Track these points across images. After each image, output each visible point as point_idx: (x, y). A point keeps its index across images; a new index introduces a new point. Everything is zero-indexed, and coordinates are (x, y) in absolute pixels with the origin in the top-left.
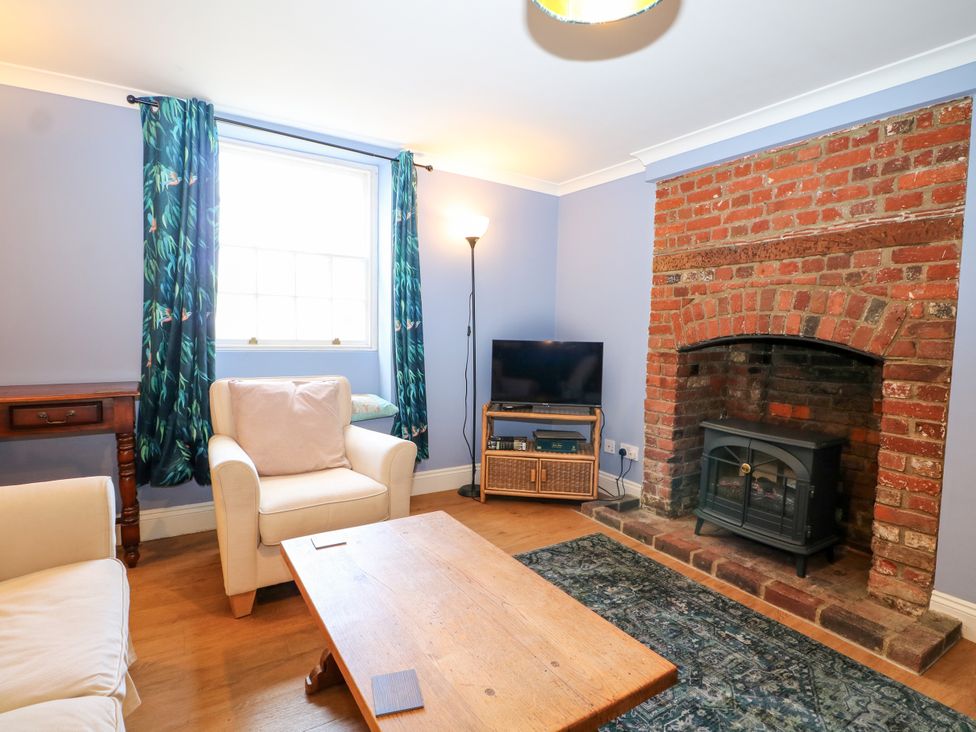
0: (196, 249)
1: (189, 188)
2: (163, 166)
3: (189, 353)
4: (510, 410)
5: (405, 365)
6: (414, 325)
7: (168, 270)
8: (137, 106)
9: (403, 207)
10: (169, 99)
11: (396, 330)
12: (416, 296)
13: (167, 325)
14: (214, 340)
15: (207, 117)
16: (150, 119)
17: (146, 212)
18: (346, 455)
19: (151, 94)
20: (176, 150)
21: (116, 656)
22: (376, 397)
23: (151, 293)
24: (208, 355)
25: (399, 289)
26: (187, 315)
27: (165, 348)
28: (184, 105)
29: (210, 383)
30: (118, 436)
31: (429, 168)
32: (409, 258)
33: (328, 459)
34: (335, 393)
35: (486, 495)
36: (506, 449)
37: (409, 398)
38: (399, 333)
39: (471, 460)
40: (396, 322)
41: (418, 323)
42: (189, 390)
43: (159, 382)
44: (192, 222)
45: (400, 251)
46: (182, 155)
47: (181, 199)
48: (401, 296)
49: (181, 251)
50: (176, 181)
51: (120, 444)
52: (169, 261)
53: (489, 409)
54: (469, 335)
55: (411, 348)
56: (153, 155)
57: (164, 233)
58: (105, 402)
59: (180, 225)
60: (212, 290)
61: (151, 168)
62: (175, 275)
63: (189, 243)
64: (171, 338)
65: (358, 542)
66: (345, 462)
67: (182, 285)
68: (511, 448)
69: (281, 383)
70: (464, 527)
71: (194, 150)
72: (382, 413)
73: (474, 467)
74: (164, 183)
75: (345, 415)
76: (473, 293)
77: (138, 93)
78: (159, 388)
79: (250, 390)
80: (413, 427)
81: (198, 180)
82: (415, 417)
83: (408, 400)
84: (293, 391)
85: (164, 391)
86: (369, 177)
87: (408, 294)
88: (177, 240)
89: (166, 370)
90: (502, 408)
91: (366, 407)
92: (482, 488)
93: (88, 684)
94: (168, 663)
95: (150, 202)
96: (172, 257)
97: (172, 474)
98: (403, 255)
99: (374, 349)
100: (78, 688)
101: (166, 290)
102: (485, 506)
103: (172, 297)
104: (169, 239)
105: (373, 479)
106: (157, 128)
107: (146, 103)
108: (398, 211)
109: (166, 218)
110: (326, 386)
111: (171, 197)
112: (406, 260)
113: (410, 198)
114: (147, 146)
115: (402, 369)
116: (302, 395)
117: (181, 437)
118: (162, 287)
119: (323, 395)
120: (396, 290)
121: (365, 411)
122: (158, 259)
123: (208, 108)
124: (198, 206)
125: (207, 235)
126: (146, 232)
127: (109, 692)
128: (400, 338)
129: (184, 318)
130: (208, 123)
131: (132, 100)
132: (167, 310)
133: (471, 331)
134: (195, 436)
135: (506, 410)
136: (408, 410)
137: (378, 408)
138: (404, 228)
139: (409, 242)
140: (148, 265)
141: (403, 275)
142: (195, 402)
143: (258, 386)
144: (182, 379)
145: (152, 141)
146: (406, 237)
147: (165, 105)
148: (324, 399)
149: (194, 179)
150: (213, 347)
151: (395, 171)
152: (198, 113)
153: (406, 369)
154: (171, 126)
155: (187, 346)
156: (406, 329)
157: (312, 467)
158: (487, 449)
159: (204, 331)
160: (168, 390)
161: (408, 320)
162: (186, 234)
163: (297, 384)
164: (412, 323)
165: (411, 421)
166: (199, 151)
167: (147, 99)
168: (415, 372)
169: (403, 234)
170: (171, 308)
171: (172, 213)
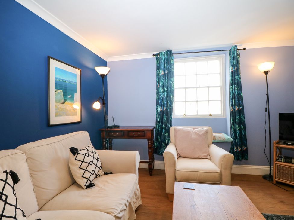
0: (167, 90)
1: (166, 74)
2: (160, 70)
3: (165, 119)
4: (289, 145)
5: (235, 123)
6: (239, 108)
7: (161, 97)
8: (155, 56)
9: (233, 66)
10: (161, 52)
11: (231, 110)
12: (240, 98)
13: (161, 111)
14: (172, 115)
15: (170, 54)
16: (158, 59)
17: (157, 82)
18: (209, 155)
19: (157, 53)
20: (163, 65)
21: (122, 204)
22: (224, 134)
23: (158, 103)
24: (170, 119)
25: (232, 96)
26: (165, 109)
27: (160, 117)
28: (165, 52)
29: (170, 127)
30: (148, 140)
31: (245, 49)
32: (236, 84)
33: (202, 155)
34: (207, 132)
35: (276, 181)
36: (287, 163)
37: (237, 136)
38: (232, 111)
39: (269, 164)
40: (231, 107)
41: (241, 108)
42: (165, 129)
43: (159, 126)
44: (166, 83)
45: (232, 82)
46: (164, 66)
47: (164, 78)
48: (233, 98)
49: (164, 92)
50: (163, 73)
51: (148, 142)
52: (161, 94)
53: (277, 143)
54: (266, 111)
55: (237, 117)
56: (158, 68)
57: (160, 87)
58: (146, 131)
59: (164, 84)
60: (171, 101)
61: (158, 71)
62: (162, 98)
63: (166, 89)
64: (161, 115)
65: (199, 191)
66: (208, 157)
67: (164, 100)
68: (291, 163)
69: (189, 128)
70: (247, 198)
71: (167, 64)
72: (226, 140)
73: (270, 167)
74: (160, 74)
75: (210, 140)
76: (268, 94)
77: (155, 53)
78: (159, 129)
79: (180, 130)
80: (238, 147)
81: (168, 72)
82: (239, 143)
83: (236, 136)
84: (192, 131)
85: (160, 129)
86: (222, 58)
87: (236, 97)
88: (163, 89)
89: (160, 124)
90: (285, 143)
91: (220, 138)
92: (274, 177)
93: (110, 210)
94: (149, 208)
95: (158, 80)
96: (162, 93)
97: (161, 152)
98: (234, 83)
99: (225, 117)
100: (108, 211)
101: (161, 102)
102: (275, 186)
103: (162, 104)
104: (161, 89)
105: (216, 165)
106: (159, 61)
107: (157, 55)
108: (231, 68)
109: (161, 83)
110: (203, 130)
111: (162, 77)
112: (235, 85)
113: (236, 62)
114: (157, 65)
115: (233, 125)
116: (195, 132)
117: (163, 142)
118: (160, 102)
119: (202, 133)
120: (231, 96)
121: (219, 139)
122: (159, 94)
123: (171, 52)
124: (168, 79)
125: (170, 86)
126: (157, 87)
127: (114, 215)
128: (233, 113)
129: (164, 109)
130: (170, 56)
131: (154, 55)
132: (161, 107)
133: (267, 109)
134: (166, 142)
135: (288, 145)
136: (236, 140)
137: (225, 139)
138: (234, 73)
139: (236, 78)
140: (157, 96)
141: (233, 90)
142: (167, 133)
143: (182, 129)
144: (164, 126)
145: (158, 64)
146: (235, 76)
147: (161, 54)
148: (202, 134)
149: (167, 71)
150: (171, 117)
151: (230, 54)
152: (168, 54)
153: (235, 125)
154: (162, 59)
155: (165, 117)
156: (235, 110)
157: (197, 157)
158: (277, 160)
159: (169, 113)
160: (161, 129)
161: (236, 107)
162: (165, 87)
163: (194, 129)
164: (238, 108)
165: (237, 144)
166: (168, 64)
167: (157, 54)
168: (240, 126)
169: (234, 76)
170: (162, 107)
171: (162, 82)
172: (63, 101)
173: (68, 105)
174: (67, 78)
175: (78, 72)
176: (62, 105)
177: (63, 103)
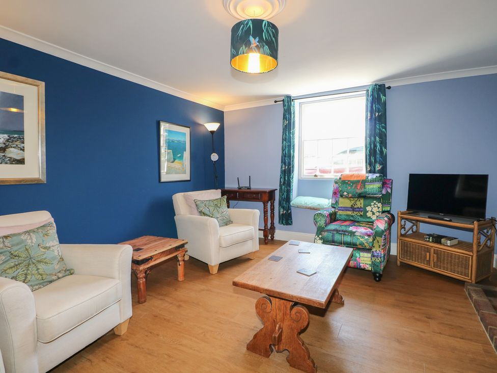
9: (372, 111)
11: (368, 170)
13: (284, 170)
15: (290, 101)
25: (369, 151)
27: (284, 177)
30: (264, 204)
31: (389, 88)
32: (378, 135)
35: (400, 262)
38: (370, 171)
40: (368, 166)
43: (284, 189)
48: (371, 154)
51: (264, 206)
53: (402, 213)
58: (261, 193)
81: (288, 123)
87: (378, 152)
92: (398, 258)
96: (285, 148)
98: (373, 134)
108: (369, 114)
112: (375, 136)
123: (290, 97)
131: (276, 102)
132: (284, 166)
138: (374, 121)
139: (378, 127)
141: (372, 144)
146: (375, 125)
151: (367, 95)
156: (374, 169)
158: (401, 236)
159: (289, 172)
161: (378, 165)
164: (381, 166)
169: (373, 124)
172: (172, 160)
173: (177, 164)
174: (176, 138)
175: (187, 131)
176: (172, 164)
177: (173, 162)
